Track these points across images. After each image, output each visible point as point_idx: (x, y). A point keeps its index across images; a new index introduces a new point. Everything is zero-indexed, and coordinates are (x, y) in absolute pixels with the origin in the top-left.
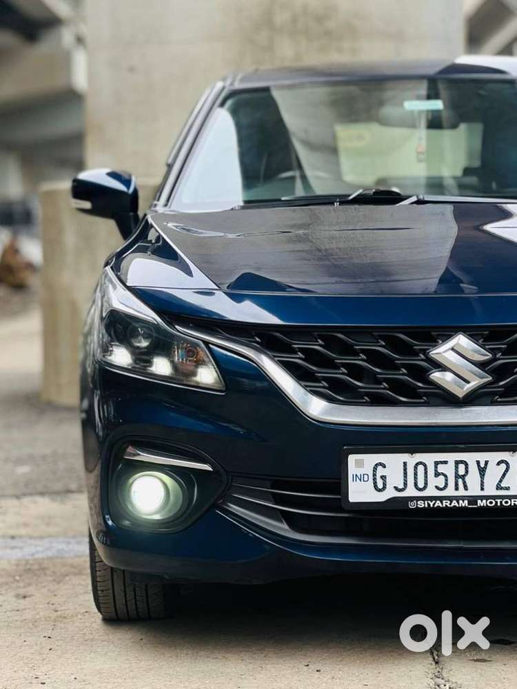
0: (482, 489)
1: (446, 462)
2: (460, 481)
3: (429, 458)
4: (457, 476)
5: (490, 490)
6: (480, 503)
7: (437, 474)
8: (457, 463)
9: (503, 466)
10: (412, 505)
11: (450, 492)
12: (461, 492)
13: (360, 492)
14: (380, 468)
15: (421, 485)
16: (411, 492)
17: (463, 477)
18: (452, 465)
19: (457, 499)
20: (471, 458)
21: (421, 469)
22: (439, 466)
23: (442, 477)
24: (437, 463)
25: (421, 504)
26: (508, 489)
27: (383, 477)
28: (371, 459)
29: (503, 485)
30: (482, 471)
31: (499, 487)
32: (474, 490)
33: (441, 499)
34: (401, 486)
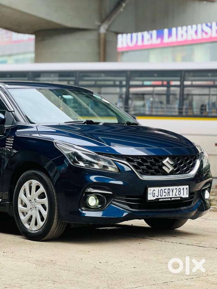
0: (172, 195)
1: (166, 189)
2: (169, 194)
3: (163, 188)
4: (168, 193)
5: (174, 196)
6: (172, 199)
7: (164, 192)
8: (168, 189)
9: (176, 190)
10: (160, 200)
11: (167, 197)
12: (169, 197)
13: (150, 197)
14: (154, 191)
15: (161, 195)
16: (159, 197)
17: (169, 193)
18: (167, 189)
19: (168, 198)
20: (171, 188)
21: (161, 191)
22: (165, 190)
23: (165, 193)
24: (164, 189)
25: (162, 200)
26: (177, 195)
27: (154, 193)
28: (152, 189)
29: (176, 194)
30: (173, 191)
31: (175, 195)
32: (171, 196)
33: (165, 198)
34: (158, 196)
